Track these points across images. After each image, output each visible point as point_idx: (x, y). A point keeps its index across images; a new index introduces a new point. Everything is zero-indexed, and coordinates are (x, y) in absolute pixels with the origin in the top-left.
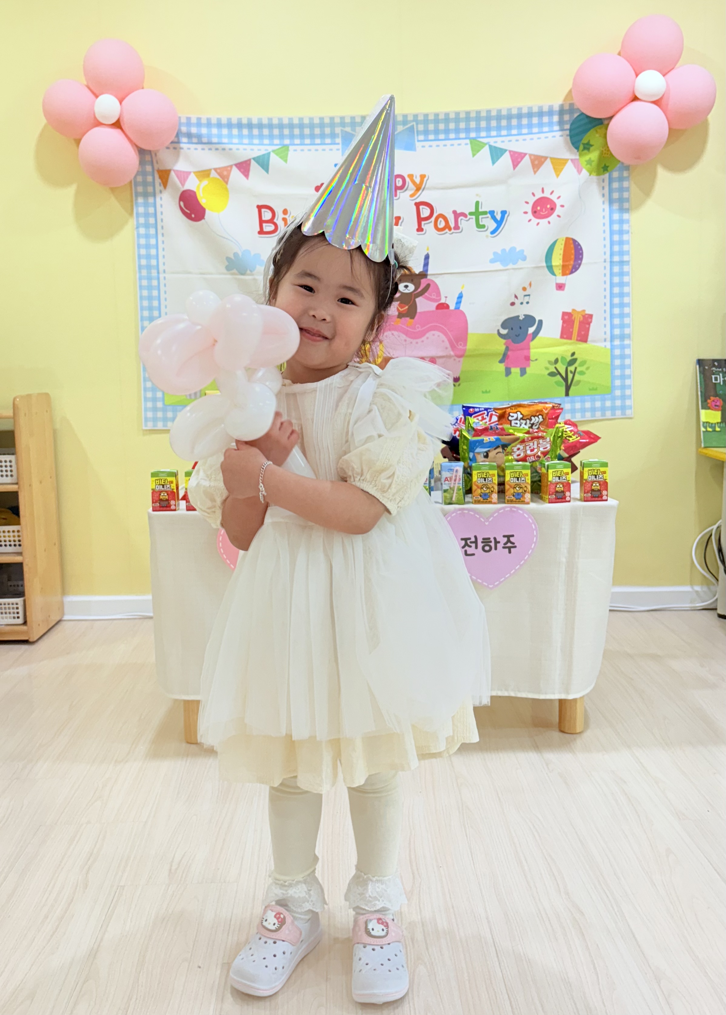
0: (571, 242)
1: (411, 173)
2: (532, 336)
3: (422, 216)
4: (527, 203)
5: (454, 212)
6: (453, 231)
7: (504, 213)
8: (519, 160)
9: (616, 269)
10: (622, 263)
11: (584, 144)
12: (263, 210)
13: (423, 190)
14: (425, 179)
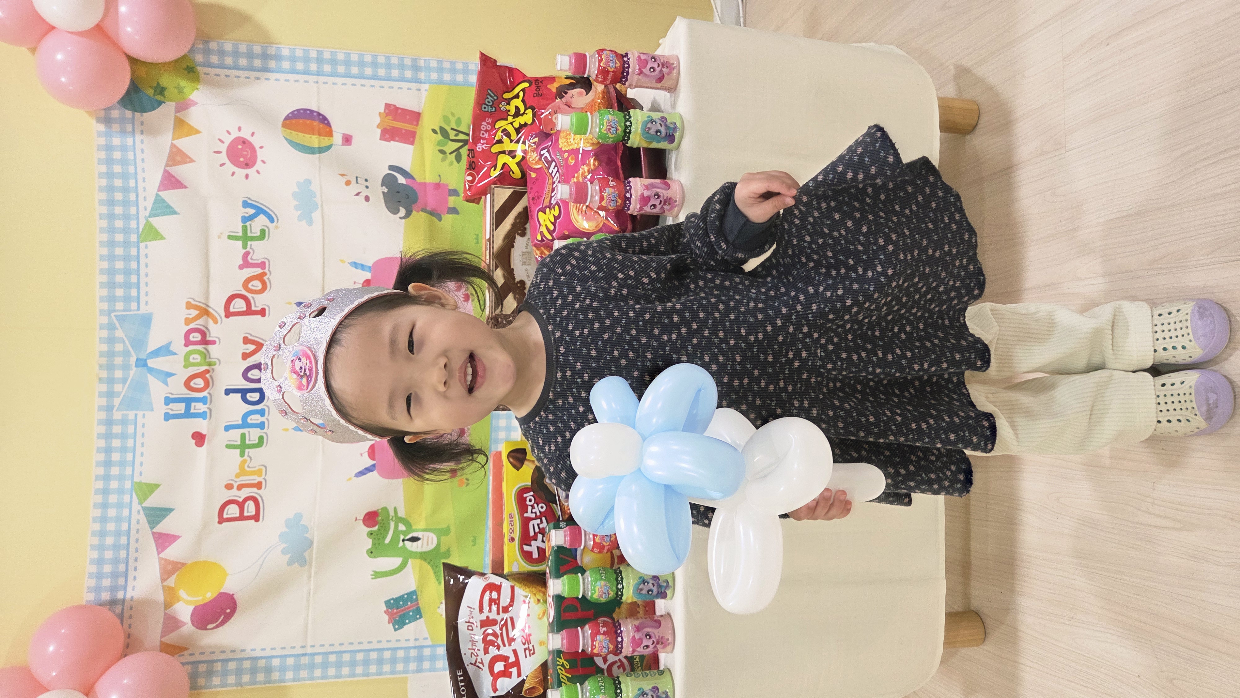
0: (288, 122)
1: (183, 321)
2: (409, 180)
3: (245, 309)
4: (233, 174)
5: (241, 267)
6: (266, 271)
7: (246, 204)
8: (173, 179)
9: (327, 68)
10: (320, 60)
11: (154, 95)
12: (225, 516)
13: (208, 306)
14: (193, 302)
